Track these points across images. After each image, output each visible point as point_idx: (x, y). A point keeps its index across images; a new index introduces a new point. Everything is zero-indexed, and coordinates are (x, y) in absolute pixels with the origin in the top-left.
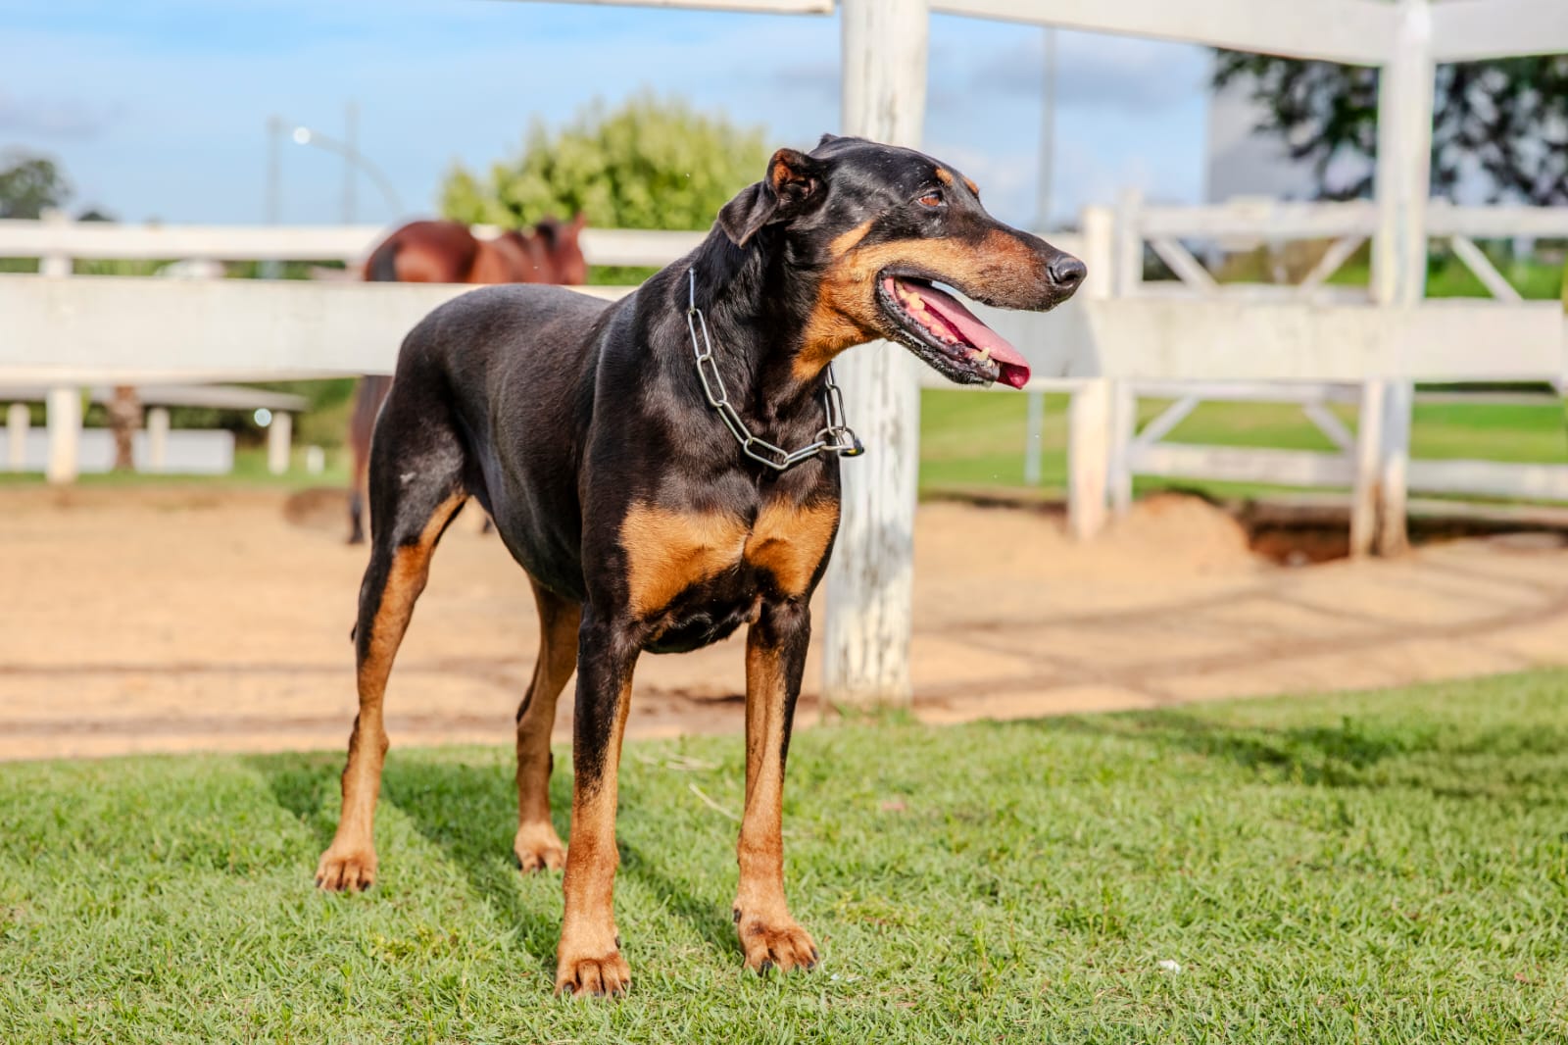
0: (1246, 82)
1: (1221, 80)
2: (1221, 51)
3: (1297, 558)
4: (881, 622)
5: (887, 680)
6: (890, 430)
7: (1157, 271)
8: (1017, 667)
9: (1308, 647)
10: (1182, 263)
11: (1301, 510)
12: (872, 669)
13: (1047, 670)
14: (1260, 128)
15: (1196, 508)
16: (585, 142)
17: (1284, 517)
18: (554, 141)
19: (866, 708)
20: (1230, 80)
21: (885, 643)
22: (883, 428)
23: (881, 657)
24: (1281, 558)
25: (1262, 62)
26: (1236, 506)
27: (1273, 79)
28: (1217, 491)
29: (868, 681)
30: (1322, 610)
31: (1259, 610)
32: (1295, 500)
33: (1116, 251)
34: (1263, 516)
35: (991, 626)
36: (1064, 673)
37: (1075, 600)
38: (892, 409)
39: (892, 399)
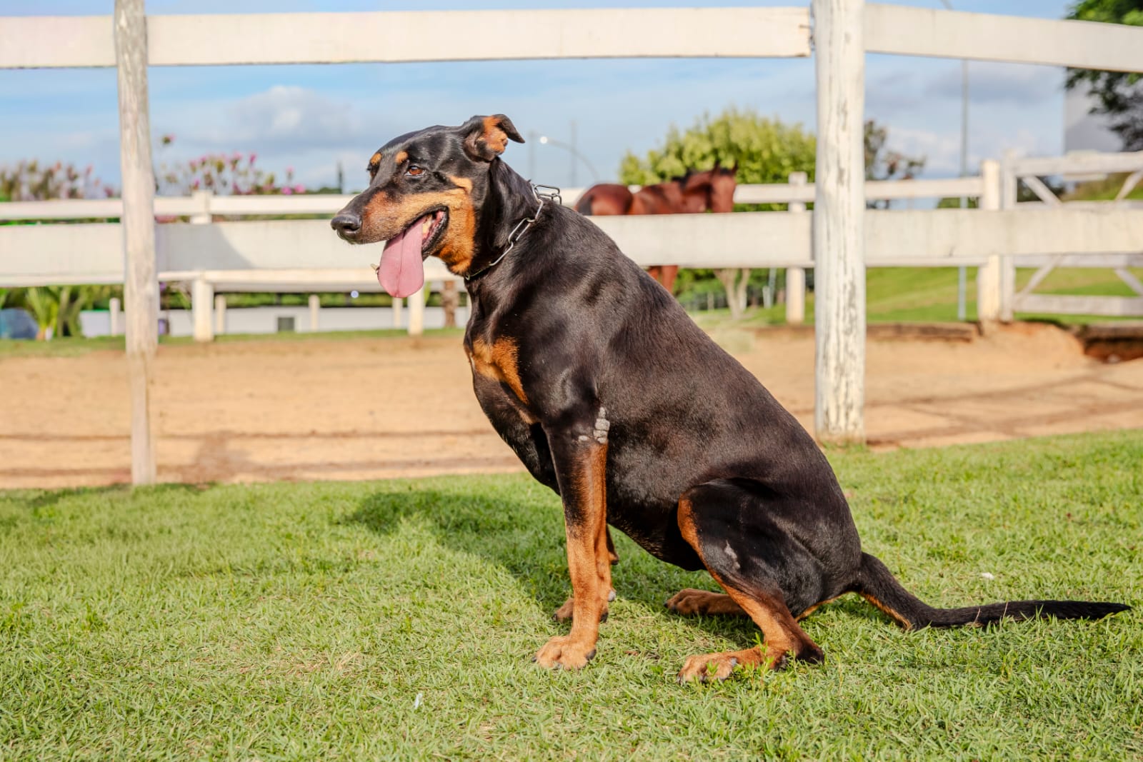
0: (1086, 85)
1: (1070, 84)
2: (1069, 69)
3: (1113, 358)
4: (846, 395)
5: (851, 428)
6: (849, 288)
7: (1025, 196)
8: (941, 423)
9: (1113, 407)
10: (1041, 190)
11: (1115, 330)
12: (842, 422)
13: (958, 424)
14: (1093, 111)
15: (1053, 330)
16: (700, 136)
17: (1104, 335)
18: (682, 135)
19: (839, 444)
20: (1077, 83)
21: (849, 407)
22: (845, 287)
23: (847, 415)
24: (1104, 359)
25: (1095, 74)
26: (1077, 329)
27: (1101, 84)
28: (1065, 321)
29: (840, 428)
30: (1125, 387)
31: (1087, 387)
32: (1112, 324)
33: (1002, 185)
34: (1093, 335)
35: (928, 400)
36: (968, 425)
37: (979, 385)
38: (849, 277)
39: (849, 271)
